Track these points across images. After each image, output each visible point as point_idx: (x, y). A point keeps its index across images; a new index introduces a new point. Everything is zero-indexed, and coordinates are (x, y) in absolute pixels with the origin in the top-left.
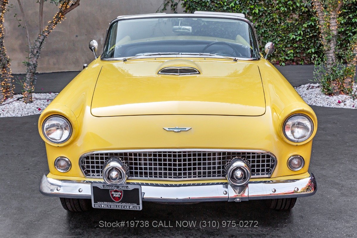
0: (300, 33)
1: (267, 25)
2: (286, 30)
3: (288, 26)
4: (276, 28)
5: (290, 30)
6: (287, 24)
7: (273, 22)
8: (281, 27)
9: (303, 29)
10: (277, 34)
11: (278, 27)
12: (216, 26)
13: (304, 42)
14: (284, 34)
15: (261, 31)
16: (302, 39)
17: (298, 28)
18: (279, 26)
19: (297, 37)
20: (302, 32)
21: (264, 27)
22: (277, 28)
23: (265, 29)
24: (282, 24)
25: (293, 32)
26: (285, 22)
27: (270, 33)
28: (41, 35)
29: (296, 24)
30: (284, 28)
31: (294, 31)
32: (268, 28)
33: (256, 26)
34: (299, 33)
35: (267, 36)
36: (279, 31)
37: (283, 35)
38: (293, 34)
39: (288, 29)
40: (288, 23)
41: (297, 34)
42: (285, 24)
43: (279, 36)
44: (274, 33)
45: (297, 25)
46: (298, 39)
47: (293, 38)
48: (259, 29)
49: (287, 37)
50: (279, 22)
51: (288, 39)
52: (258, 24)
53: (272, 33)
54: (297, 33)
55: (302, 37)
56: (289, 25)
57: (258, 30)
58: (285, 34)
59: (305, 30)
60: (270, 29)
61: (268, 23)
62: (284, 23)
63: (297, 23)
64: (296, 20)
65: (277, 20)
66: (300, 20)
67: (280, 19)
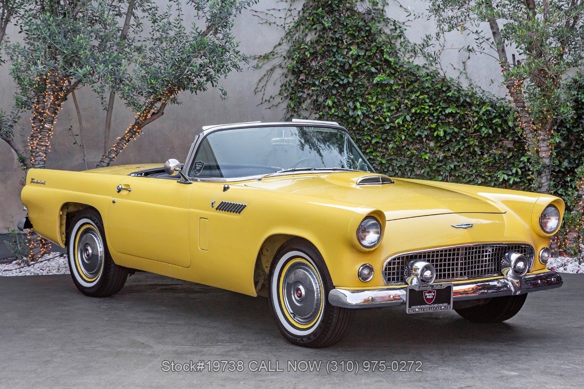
0: (517, 171)
1: (459, 157)
2: (492, 166)
3: (495, 159)
4: (474, 161)
5: (498, 165)
6: (493, 156)
7: (470, 152)
8: (484, 160)
9: (522, 165)
10: (476, 172)
11: (477, 160)
12: (371, 157)
13: (523, 187)
14: (490, 172)
15: (448, 167)
16: (520, 182)
17: (513, 164)
18: (480, 159)
19: (510, 177)
20: (519, 170)
21: (454, 160)
22: (477, 162)
23: (456, 163)
24: (486, 156)
25: (504, 169)
26: (491, 152)
27: (464, 170)
28: (106, 157)
29: (508, 157)
30: (489, 162)
31: (506, 168)
32: (461, 161)
33: (441, 158)
34: (514, 171)
35: (460, 174)
36: (480, 167)
37: (487, 174)
38: (504, 173)
39: (494, 164)
40: (495, 154)
41: (510, 173)
42: (490, 156)
43: (481, 176)
44: (472, 171)
45: (511, 157)
46: (511, 182)
47: (504, 179)
48: (446, 163)
49: (494, 177)
50: (480, 153)
51: (495, 180)
52: (443, 154)
53: (469, 170)
54: (511, 171)
55: (520, 178)
56: (497, 158)
57: (445, 165)
58: (491, 172)
59: (524, 167)
60: (465, 163)
61: (461, 153)
62: (489, 154)
63: (511, 154)
64: (509, 150)
65: (476, 149)
66: (515, 150)
67: (482, 148)
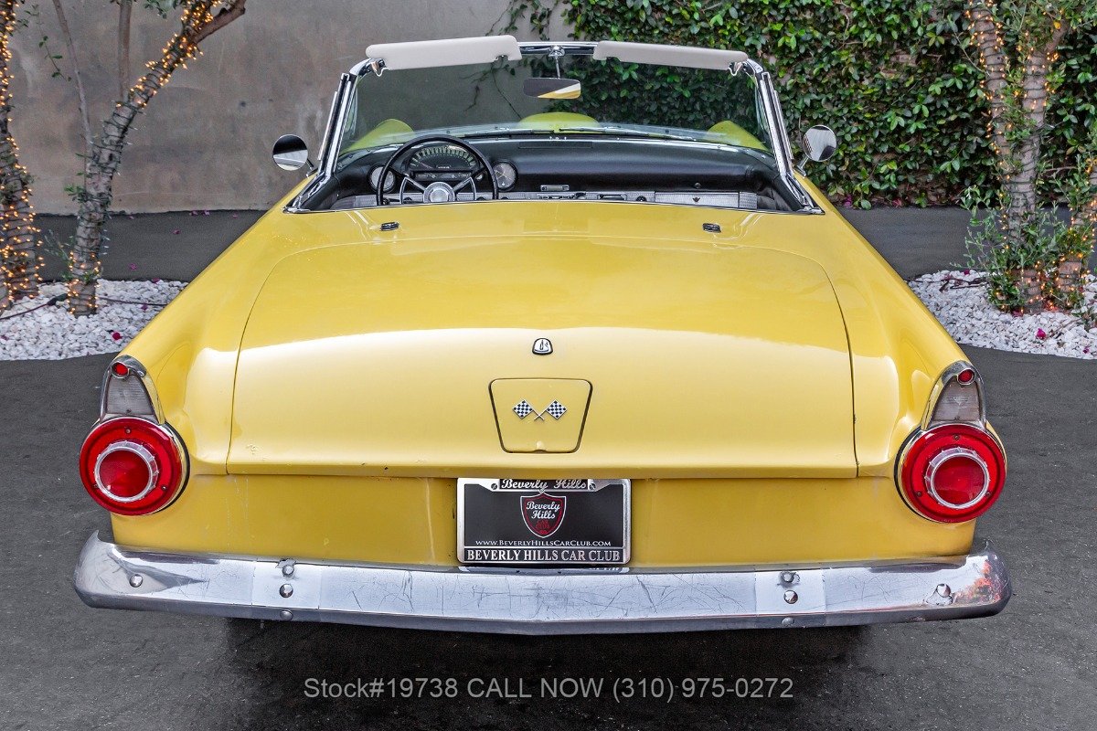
0: (921, 111)
1: (820, 85)
2: (878, 101)
3: (884, 87)
4: (847, 93)
5: (888, 100)
6: (880, 82)
7: (839, 76)
8: (863, 91)
9: (930, 99)
10: (850, 111)
11: (853, 91)
12: (665, 85)
13: (930, 140)
14: (872, 112)
15: (801, 102)
16: (925, 130)
17: (915, 97)
18: (856, 88)
19: (909, 121)
20: (925, 109)
21: (811, 89)
22: (851, 95)
23: (814, 96)
24: (866, 82)
25: (897, 107)
26: (877, 76)
27: (828, 107)
28: (123, 105)
29: (907, 85)
30: (872, 94)
31: (901, 105)
32: (823, 92)
33: (788, 88)
34: (916, 111)
35: (820, 116)
36: (856, 102)
37: (868, 115)
38: (897, 115)
39: (882, 96)
40: (884, 80)
41: (909, 114)
42: (874, 82)
43: (856, 120)
44: (841, 110)
45: (911, 85)
46: (912, 130)
47: (898, 126)
48: (796, 96)
49: (880, 121)
50: (857, 78)
51: (881, 127)
52: (792, 80)
53: (835, 109)
54: (911, 110)
55: (926, 123)
56: (888, 88)
57: (794, 98)
58: (874, 112)
59: (934, 104)
60: (830, 96)
61: (824, 77)
62: (872, 79)
63: (912, 79)
64: (910, 72)
65: (852, 70)
66: (920, 71)
67: (861, 68)
